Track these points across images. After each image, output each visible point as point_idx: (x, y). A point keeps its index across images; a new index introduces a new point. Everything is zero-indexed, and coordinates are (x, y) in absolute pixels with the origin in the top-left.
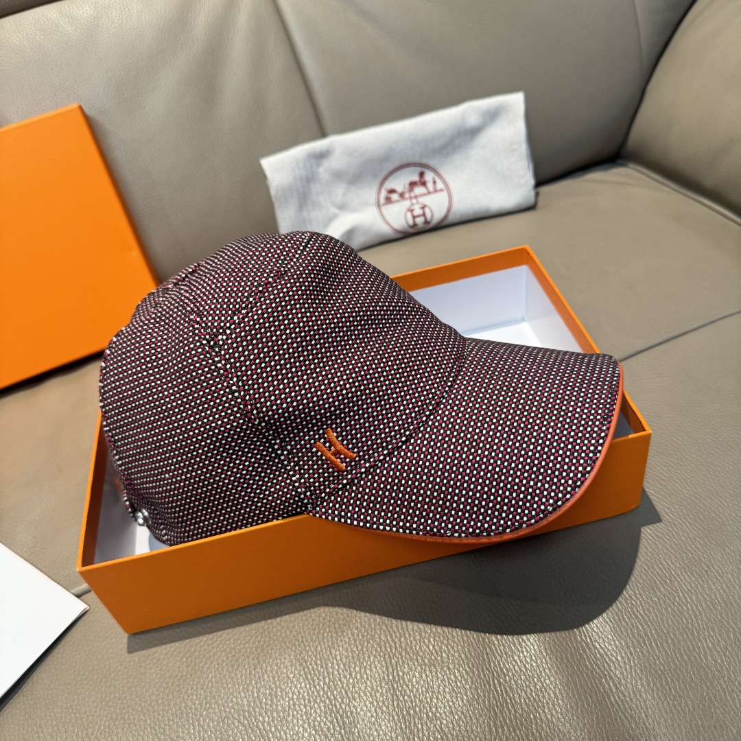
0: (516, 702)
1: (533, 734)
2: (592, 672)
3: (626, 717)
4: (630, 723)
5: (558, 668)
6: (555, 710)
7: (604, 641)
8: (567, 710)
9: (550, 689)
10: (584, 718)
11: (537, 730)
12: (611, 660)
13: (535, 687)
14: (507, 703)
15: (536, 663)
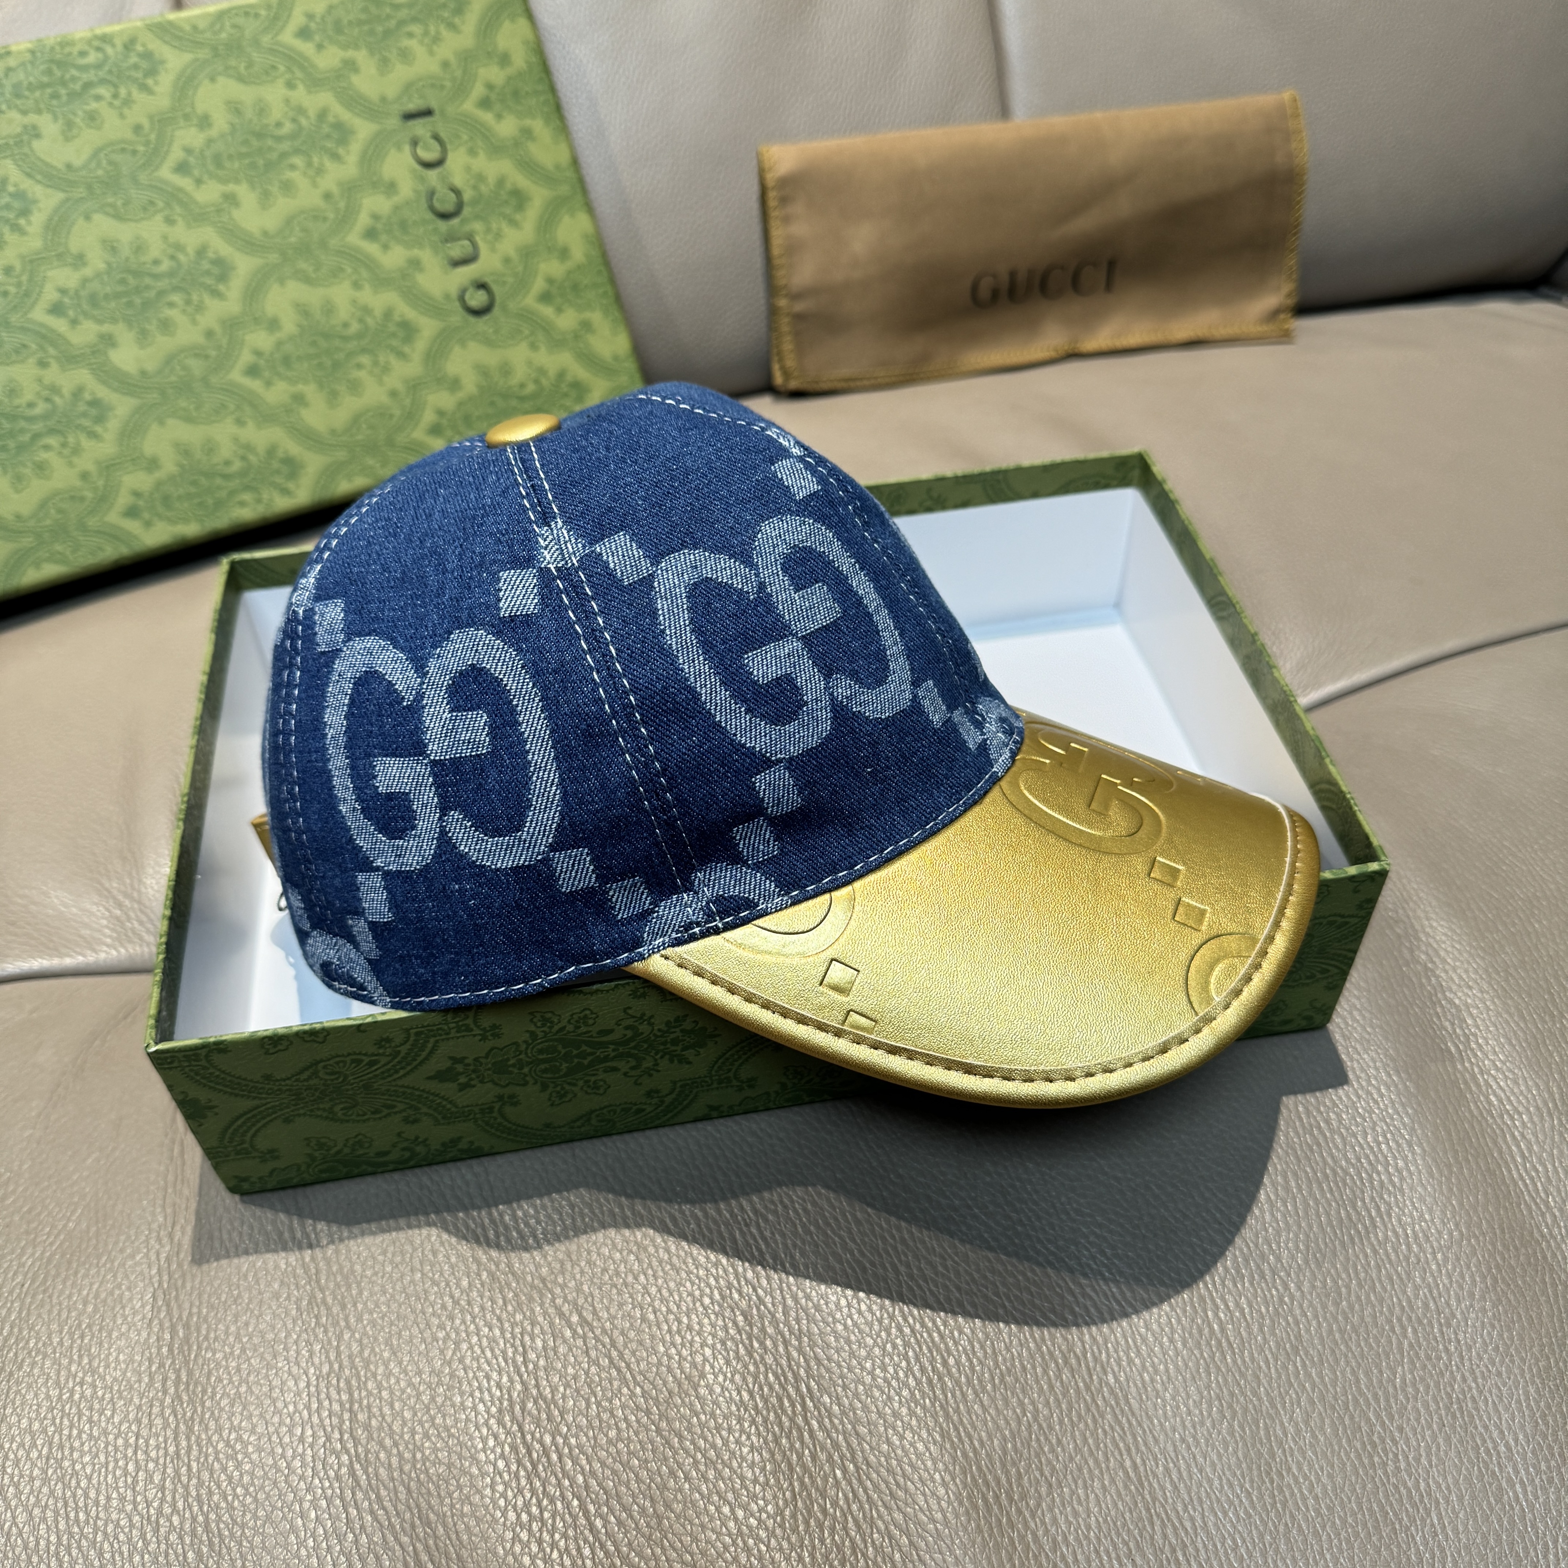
0: (1337, 1148)
1: (1363, 1201)
2: (1479, 1122)
3: (1536, 1204)
4: (1543, 1215)
5: (1419, 1104)
6: (1409, 1171)
7: (1506, 1077)
8: (1431, 1175)
9: (1403, 1136)
10: (1461, 1191)
11: (1372, 1199)
12: (1516, 1109)
13: (1374, 1129)
14: (1319, 1145)
15: (1379, 1090)
